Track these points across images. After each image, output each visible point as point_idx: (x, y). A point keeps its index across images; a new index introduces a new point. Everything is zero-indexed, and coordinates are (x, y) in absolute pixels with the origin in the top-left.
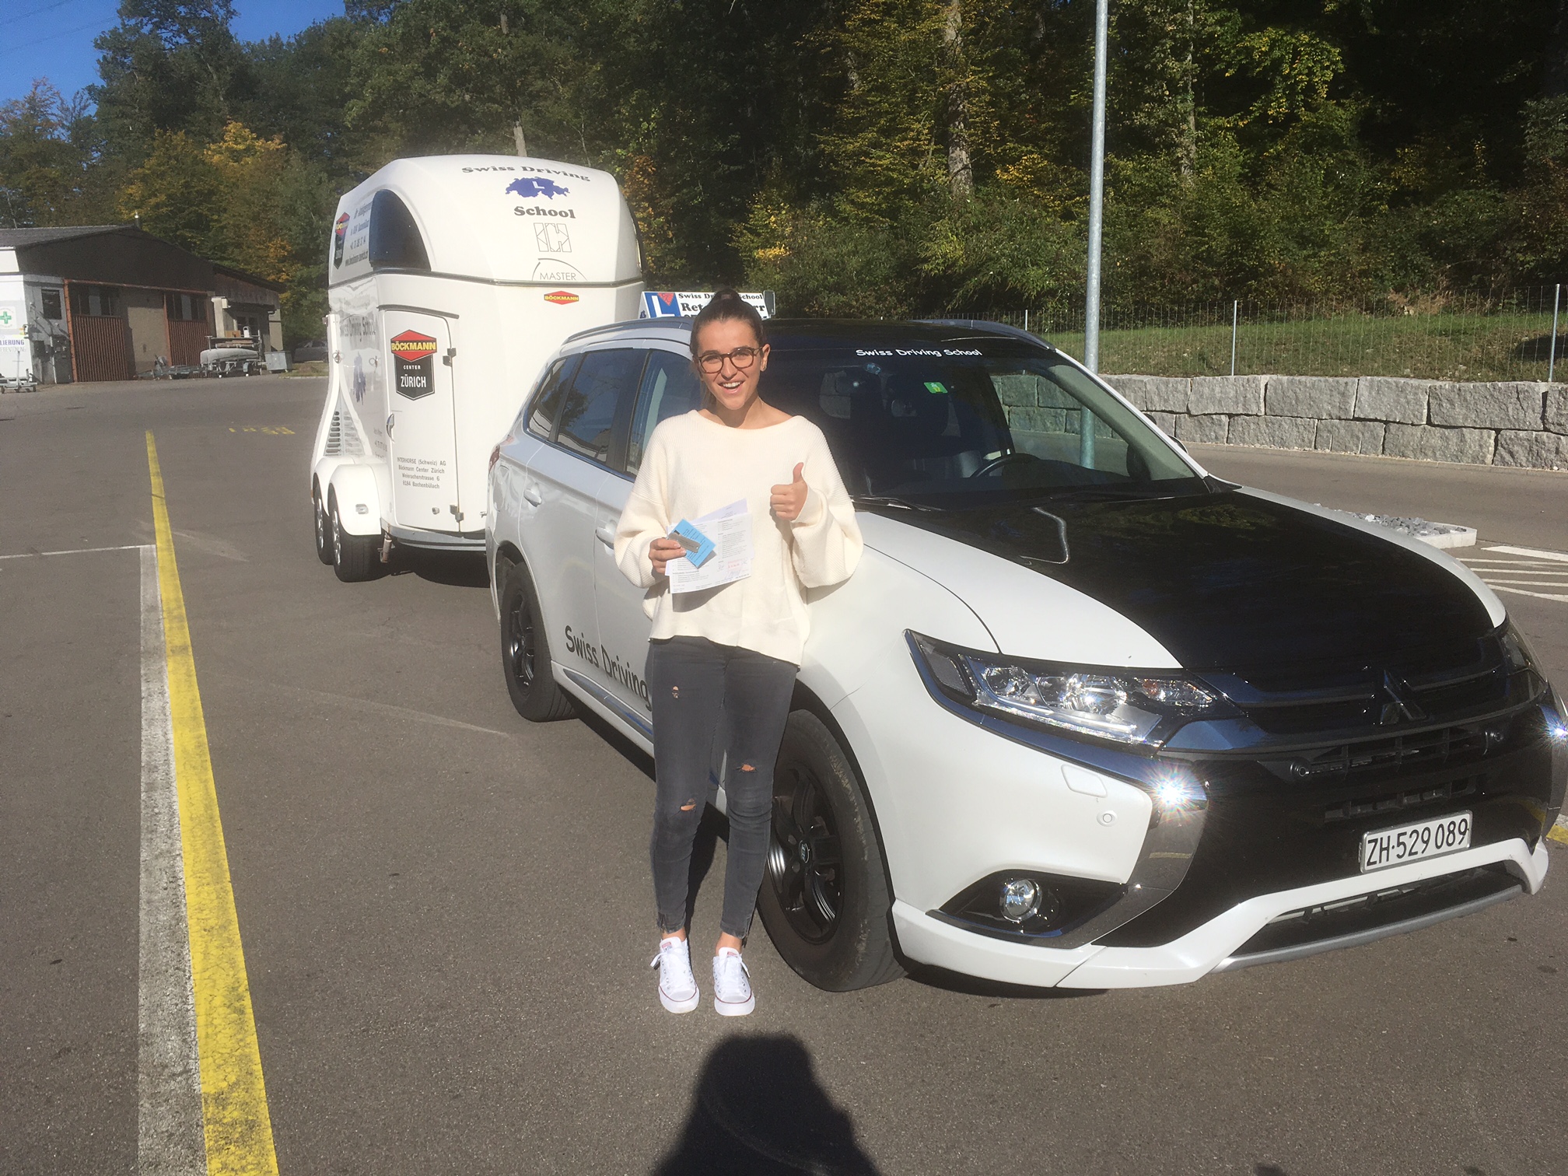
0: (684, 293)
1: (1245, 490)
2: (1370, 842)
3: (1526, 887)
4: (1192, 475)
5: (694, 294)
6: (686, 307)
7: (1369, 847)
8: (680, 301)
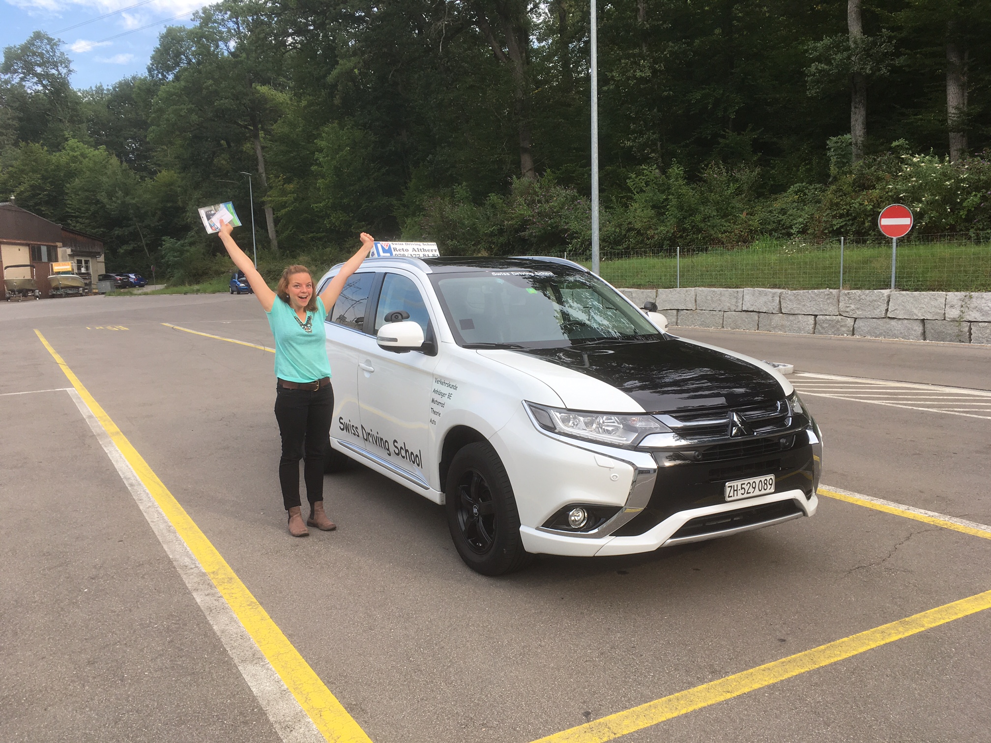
0: (394, 243)
1: (681, 339)
2: (729, 487)
3: (805, 514)
4: (657, 333)
5: (400, 243)
6: (395, 249)
7: (728, 490)
8: (392, 246)
